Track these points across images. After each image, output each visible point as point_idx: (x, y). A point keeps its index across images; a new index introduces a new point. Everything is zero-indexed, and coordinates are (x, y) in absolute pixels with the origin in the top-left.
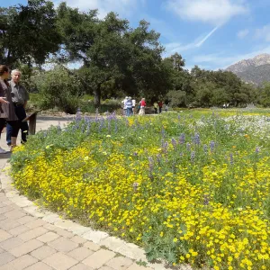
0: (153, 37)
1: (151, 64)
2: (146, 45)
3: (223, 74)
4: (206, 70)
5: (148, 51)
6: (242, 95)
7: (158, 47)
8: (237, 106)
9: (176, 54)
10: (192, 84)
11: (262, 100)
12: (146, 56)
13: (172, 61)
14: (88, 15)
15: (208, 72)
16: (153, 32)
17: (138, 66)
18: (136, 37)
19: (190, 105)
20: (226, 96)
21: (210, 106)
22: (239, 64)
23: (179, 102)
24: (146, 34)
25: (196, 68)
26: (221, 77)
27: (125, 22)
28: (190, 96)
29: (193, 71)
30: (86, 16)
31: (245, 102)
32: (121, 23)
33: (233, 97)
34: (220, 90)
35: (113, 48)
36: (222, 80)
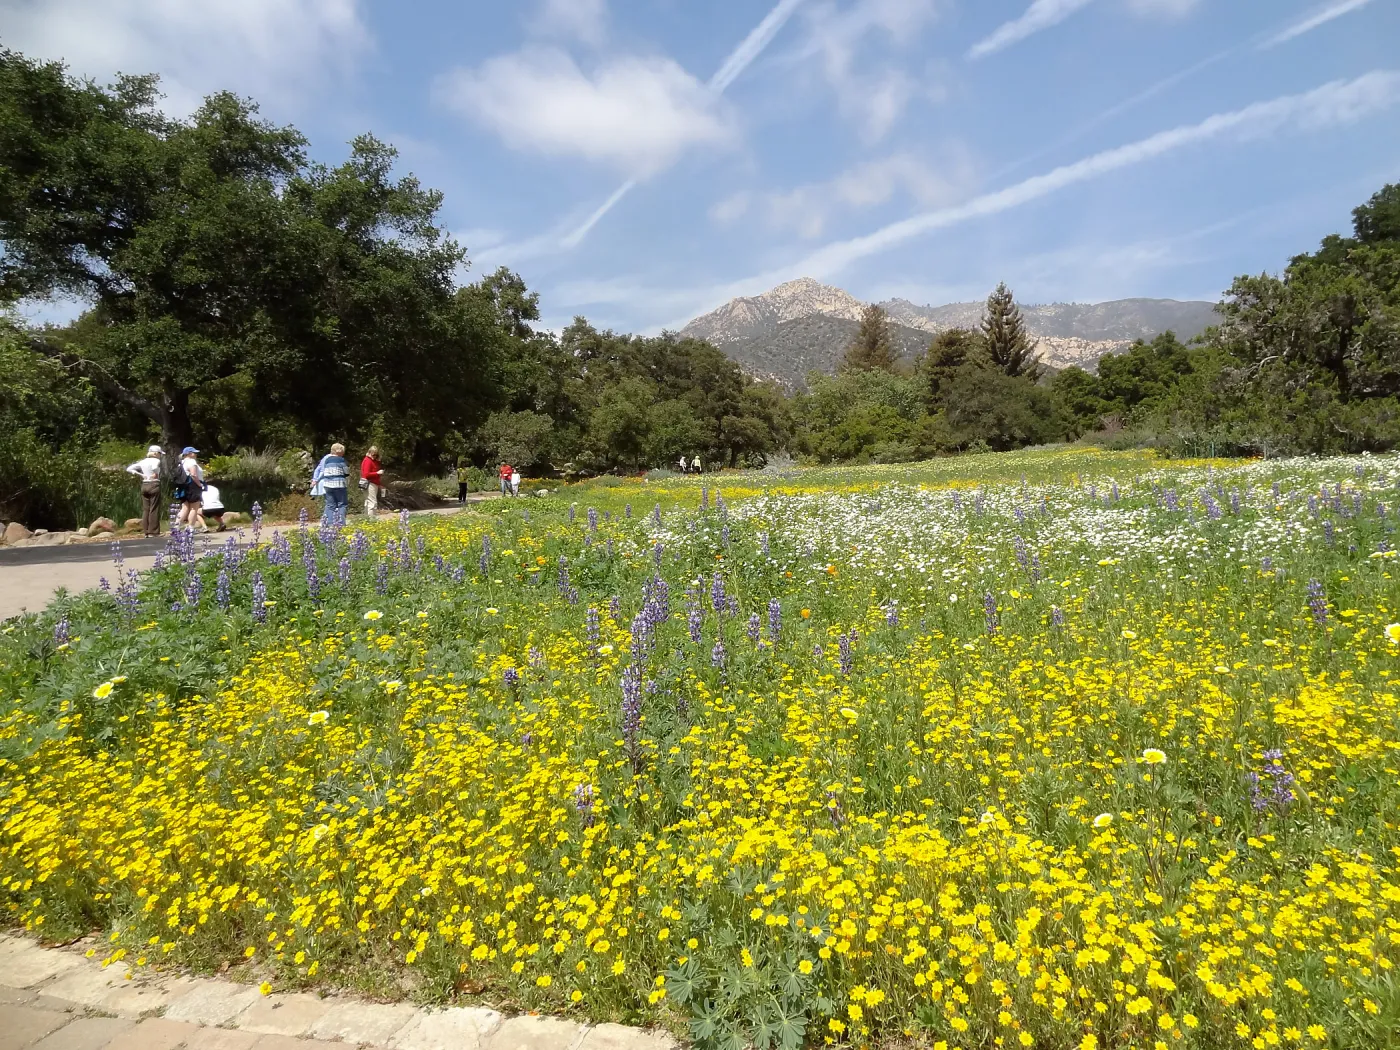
0: (412, 205)
1: (412, 308)
2: (386, 233)
3: (676, 351)
4: (617, 333)
5: (396, 260)
6: (750, 423)
7: (438, 245)
8: (733, 464)
9: (504, 273)
10: (572, 386)
11: (813, 439)
12: (392, 281)
13: (491, 297)
14: (114, 95)
15: (624, 340)
16: (410, 185)
17: (359, 317)
18: (341, 203)
19: (569, 468)
20: (695, 427)
21: (643, 468)
22: (726, 312)
23: (528, 457)
24: (385, 194)
25: (581, 327)
26: (672, 358)
27: (287, 139)
28: (571, 433)
29: (568, 338)
30: (102, 99)
31: (759, 447)
32: (273, 139)
33: (718, 430)
34: (672, 405)
35: (242, 241)
36: (676, 372)
